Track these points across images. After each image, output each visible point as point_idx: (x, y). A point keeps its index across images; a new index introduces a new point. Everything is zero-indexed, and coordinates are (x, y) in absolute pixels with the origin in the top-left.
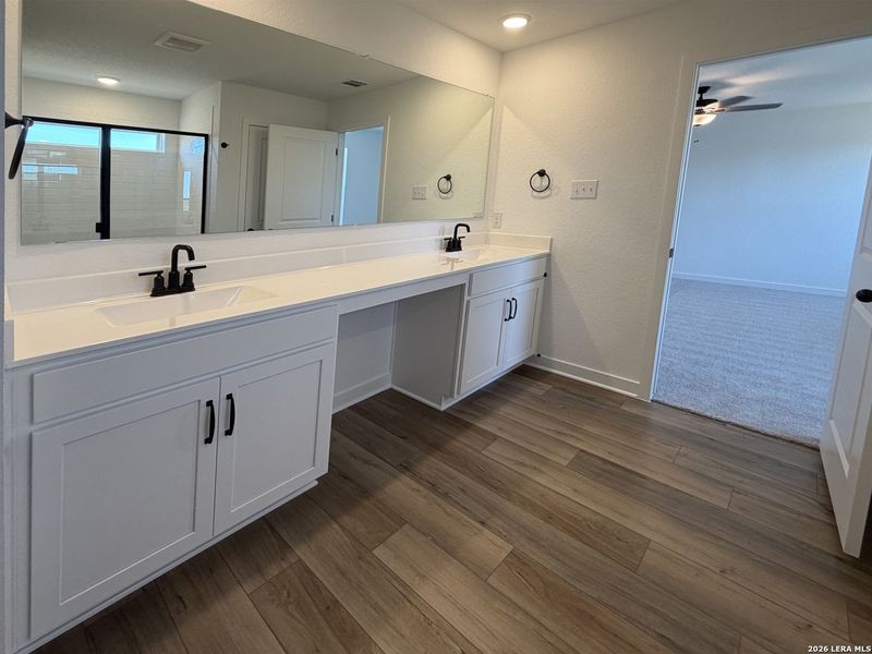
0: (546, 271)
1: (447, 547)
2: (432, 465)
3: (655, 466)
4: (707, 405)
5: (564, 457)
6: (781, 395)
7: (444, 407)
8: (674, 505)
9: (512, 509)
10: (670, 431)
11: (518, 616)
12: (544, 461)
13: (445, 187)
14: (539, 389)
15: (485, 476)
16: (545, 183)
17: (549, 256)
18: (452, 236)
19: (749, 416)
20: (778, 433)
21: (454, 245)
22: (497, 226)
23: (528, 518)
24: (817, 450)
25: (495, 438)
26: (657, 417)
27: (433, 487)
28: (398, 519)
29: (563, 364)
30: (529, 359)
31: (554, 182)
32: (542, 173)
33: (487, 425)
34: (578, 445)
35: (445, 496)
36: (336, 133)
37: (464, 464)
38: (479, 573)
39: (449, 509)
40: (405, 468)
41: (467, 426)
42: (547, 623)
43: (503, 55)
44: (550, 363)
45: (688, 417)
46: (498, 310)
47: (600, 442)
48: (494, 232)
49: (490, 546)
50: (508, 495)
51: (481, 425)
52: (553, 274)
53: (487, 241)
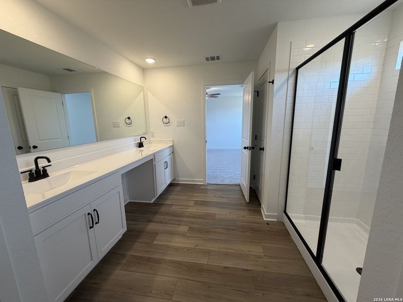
0: (173, 151)
1: (172, 233)
2: (158, 217)
3: (211, 198)
4: (219, 182)
5: (192, 203)
6: (232, 175)
7: (152, 202)
8: (218, 205)
9: (185, 219)
10: (212, 190)
11: (196, 238)
12: (187, 206)
13: (128, 122)
14: (178, 188)
15: (174, 215)
16: (168, 121)
17: (173, 146)
18: (140, 142)
19: (227, 182)
20: (232, 184)
21: (141, 145)
22: (153, 136)
23: (189, 219)
24: (240, 185)
25: (172, 205)
26: (209, 187)
27: (161, 223)
28: (155, 234)
29: (183, 180)
30: (172, 181)
31: (170, 120)
32: (166, 117)
33: (168, 202)
34: (194, 199)
35: (166, 223)
36: (60, 94)
37: (167, 214)
38: (183, 235)
39: (169, 225)
40: (150, 221)
41: (163, 204)
42: (202, 236)
43: (144, 70)
44: (179, 181)
45: (215, 186)
46: (162, 166)
47: (199, 197)
48: (152, 139)
49: (183, 229)
50: (182, 217)
51: (167, 203)
52: (175, 151)
53: (150, 142)
